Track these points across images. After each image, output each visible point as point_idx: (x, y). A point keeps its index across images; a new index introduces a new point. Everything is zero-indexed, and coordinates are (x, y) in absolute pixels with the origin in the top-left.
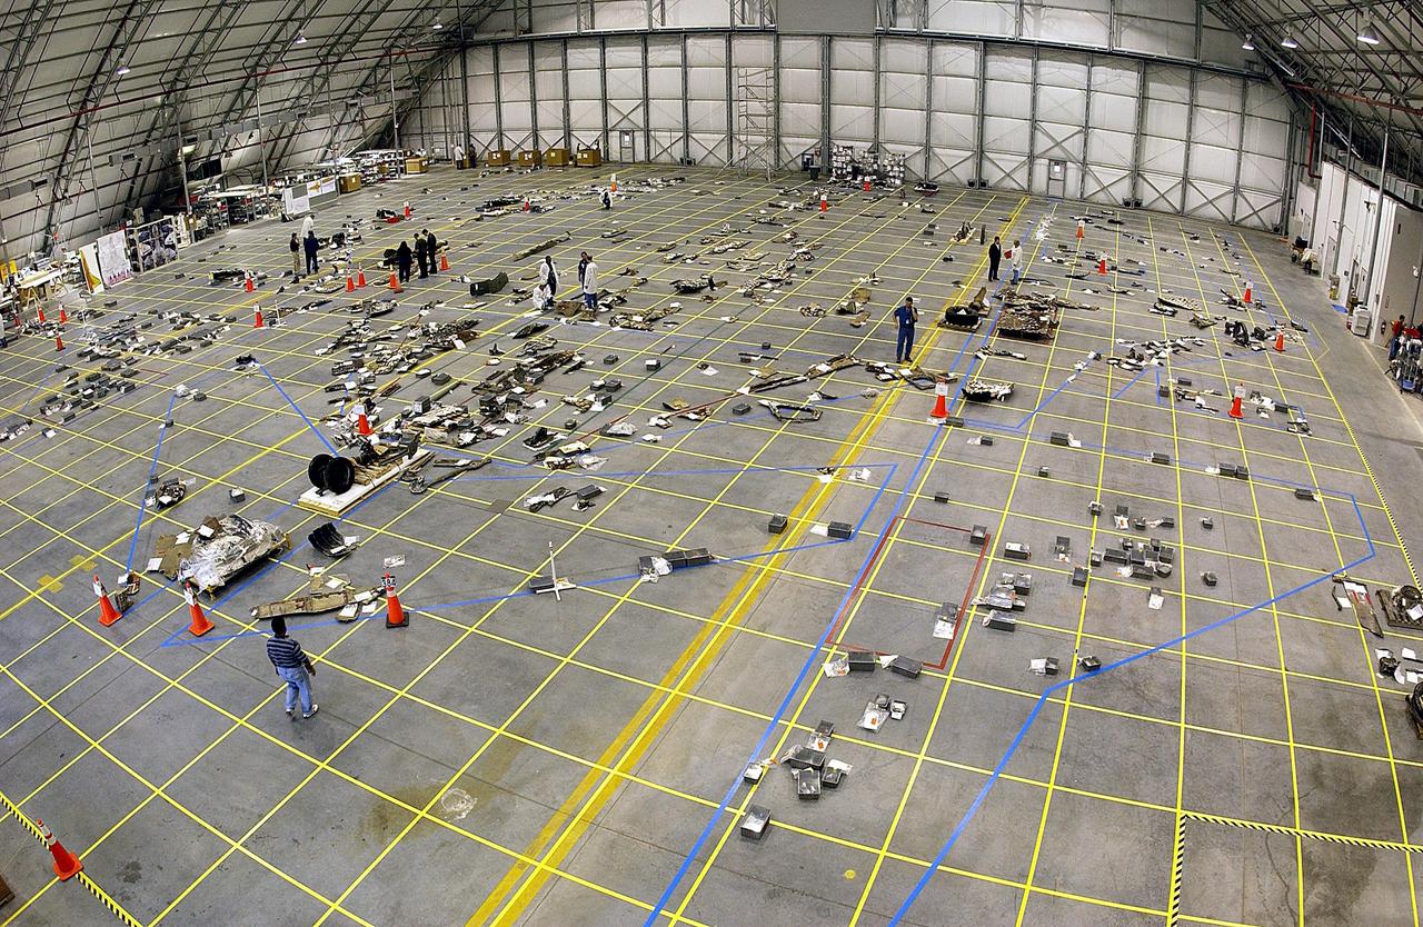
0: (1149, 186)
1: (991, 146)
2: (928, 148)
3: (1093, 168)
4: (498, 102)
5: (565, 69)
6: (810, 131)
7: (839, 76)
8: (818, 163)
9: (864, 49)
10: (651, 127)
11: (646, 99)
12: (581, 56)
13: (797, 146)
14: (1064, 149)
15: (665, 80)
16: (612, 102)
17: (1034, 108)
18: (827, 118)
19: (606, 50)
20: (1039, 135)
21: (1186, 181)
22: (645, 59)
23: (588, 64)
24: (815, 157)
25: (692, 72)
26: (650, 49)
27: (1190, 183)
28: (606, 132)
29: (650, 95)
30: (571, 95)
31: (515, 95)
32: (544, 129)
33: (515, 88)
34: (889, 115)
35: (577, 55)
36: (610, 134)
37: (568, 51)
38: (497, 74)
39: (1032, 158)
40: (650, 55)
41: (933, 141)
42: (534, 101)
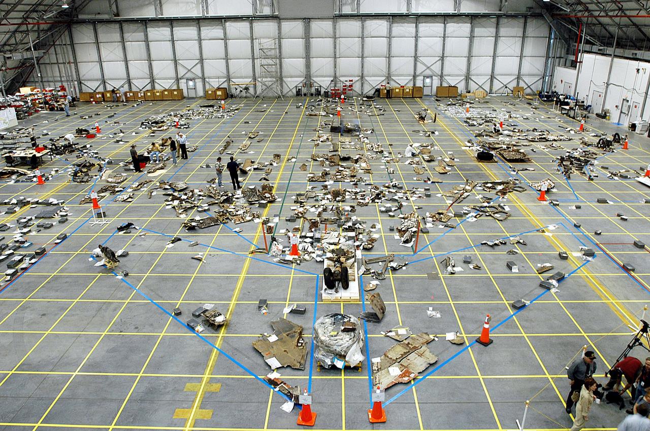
0: (474, 83)
1: (394, 73)
2: (362, 77)
3: (446, 77)
4: (100, 62)
5: (147, 41)
6: (299, 73)
7: (314, 42)
8: (304, 90)
9: (327, 25)
10: (206, 76)
11: (201, 60)
12: (157, 32)
13: (293, 83)
14: (431, 70)
15: (212, 48)
16: (180, 61)
17: (416, 50)
18: (308, 66)
19: (173, 29)
20: (418, 64)
21: (492, 78)
22: (199, 34)
23: (162, 38)
24: (303, 88)
25: (230, 42)
26: (201, 28)
27: (495, 78)
28: (178, 80)
29: (204, 57)
30: (153, 56)
31: (112, 56)
32: (135, 79)
33: (111, 52)
34: (341, 61)
35: (154, 32)
36: (180, 81)
37: (148, 29)
38: (97, 43)
39: (415, 76)
40: (202, 32)
41: (365, 73)
42: (126, 61)
